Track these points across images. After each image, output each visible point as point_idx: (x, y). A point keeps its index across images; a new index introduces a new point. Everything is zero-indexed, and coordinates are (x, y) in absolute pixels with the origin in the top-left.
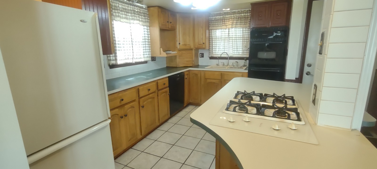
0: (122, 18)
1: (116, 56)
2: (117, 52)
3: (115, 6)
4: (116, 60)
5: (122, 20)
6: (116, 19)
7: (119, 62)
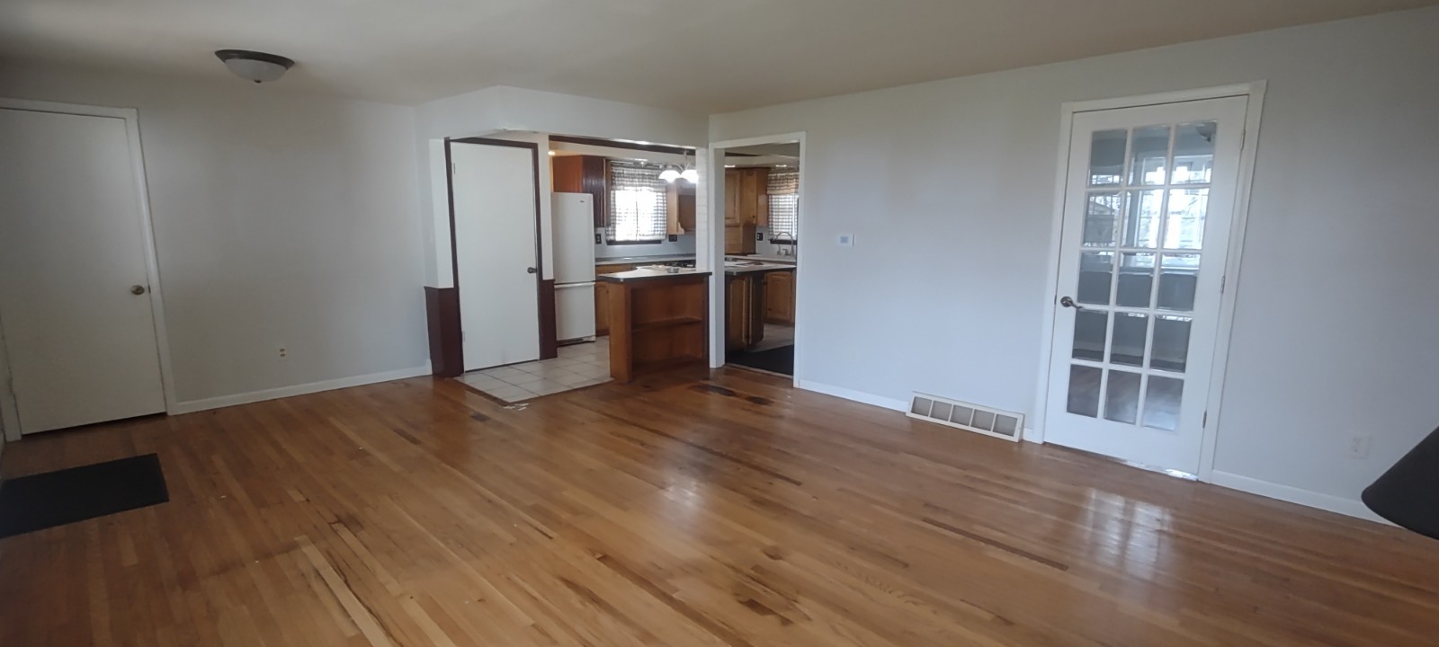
0: (627, 186)
1: (614, 231)
2: (617, 226)
3: (619, 173)
4: (614, 235)
5: (626, 188)
6: (618, 187)
7: (618, 238)
